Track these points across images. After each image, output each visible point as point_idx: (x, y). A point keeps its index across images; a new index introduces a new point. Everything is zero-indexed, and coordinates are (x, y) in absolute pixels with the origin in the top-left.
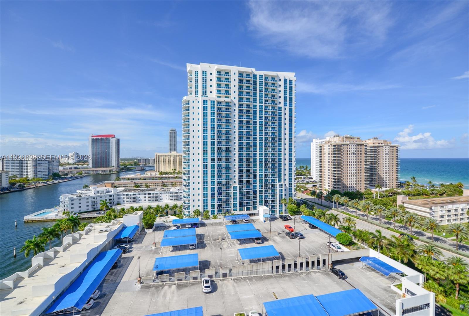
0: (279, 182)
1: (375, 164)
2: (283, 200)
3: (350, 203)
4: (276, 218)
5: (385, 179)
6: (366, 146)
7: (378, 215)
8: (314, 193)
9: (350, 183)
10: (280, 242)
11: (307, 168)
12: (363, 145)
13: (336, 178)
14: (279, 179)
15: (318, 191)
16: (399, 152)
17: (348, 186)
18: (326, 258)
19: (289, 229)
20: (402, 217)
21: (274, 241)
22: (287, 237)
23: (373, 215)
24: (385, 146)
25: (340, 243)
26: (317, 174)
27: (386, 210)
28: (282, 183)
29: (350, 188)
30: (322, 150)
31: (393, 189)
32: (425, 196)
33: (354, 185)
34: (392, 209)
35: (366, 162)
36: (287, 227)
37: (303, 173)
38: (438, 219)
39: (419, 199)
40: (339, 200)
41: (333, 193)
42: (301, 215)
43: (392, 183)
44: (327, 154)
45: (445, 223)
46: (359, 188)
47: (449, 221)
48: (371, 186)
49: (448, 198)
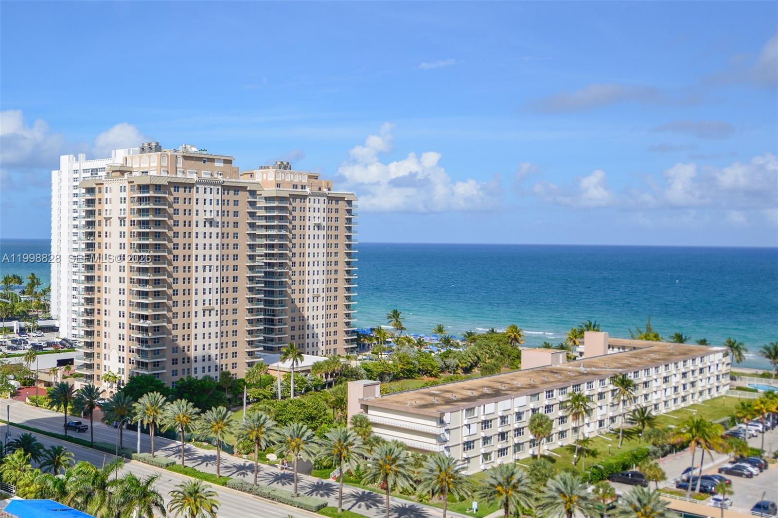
1: (281, 265)
5: (311, 322)
6: (253, 193)
8: (61, 395)
9: (200, 342)
11: (35, 281)
12: (244, 189)
13: (148, 323)
15: (78, 385)
16: (354, 219)
17: (192, 354)
20: (361, 461)
23: (273, 465)
24: (313, 194)
26: (76, 308)
27: (316, 438)
29: (199, 365)
30: (97, 207)
31: (335, 360)
32: (425, 378)
33: (213, 352)
34: (333, 435)
35: (252, 258)
38: (458, 454)
39: (409, 390)
40: (160, 416)
41: (136, 388)
43: (332, 338)
44: (115, 222)
45: (476, 467)
46: (230, 360)
47: (486, 456)
48: (268, 349)
49: (486, 381)
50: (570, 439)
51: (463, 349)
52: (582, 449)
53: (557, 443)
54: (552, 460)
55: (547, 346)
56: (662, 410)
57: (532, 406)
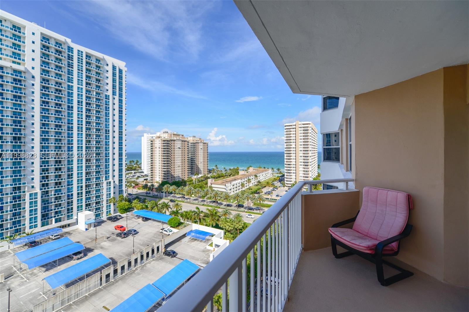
0: (106, 179)
1: (194, 157)
2: (111, 199)
3: (177, 191)
4: (103, 222)
5: (200, 168)
6: (188, 142)
7: (197, 197)
8: (145, 187)
9: (177, 173)
10: (110, 246)
11: (137, 162)
12: (186, 141)
13: (165, 170)
14: (106, 177)
15: (149, 184)
16: (208, 147)
17: (176, 176)
18: (160, 244)
19: (121, 229)
20: (211, 194)
21: (102, 248)
22: (119, 238)
23: (193, 197)
24: (200, 142)
25: (171, 227)
26: (148, 167)
27: (202, 191)
28: (111, 179)
29: (177, 178)
30: (153, 145)
31: (205, 175)
32: (222, 178)
33: (180, 175)
34: (205, 190)
35: (188, 155)
36: (118, 227)
37: (134, 168)
38: (229, 191)
39: (219, 180)
40: (169, 189)
41: (163, 184)
42: (134, 211)
43: (204, 171)
44: (158, 148)
45: (232, 194)
46: (184, 177)
47: (234, 191)
48: (192, 174)
49: (233, 177)
50: (248, 187)
51: (229, 172)
52: (250, 189)
53: (246, 188)
54: (245, 191)
55: (243, 170)
56: (262, 180)
57: (241, 181)
